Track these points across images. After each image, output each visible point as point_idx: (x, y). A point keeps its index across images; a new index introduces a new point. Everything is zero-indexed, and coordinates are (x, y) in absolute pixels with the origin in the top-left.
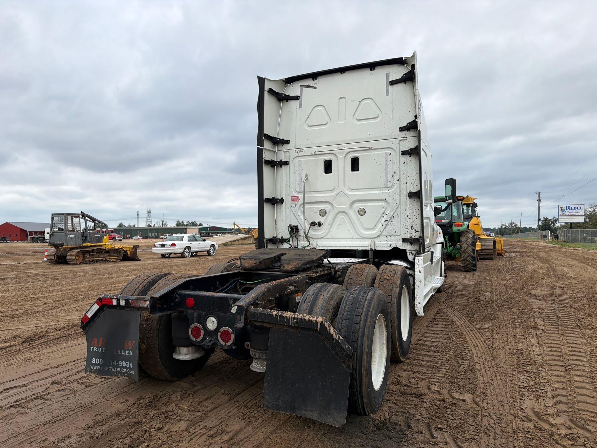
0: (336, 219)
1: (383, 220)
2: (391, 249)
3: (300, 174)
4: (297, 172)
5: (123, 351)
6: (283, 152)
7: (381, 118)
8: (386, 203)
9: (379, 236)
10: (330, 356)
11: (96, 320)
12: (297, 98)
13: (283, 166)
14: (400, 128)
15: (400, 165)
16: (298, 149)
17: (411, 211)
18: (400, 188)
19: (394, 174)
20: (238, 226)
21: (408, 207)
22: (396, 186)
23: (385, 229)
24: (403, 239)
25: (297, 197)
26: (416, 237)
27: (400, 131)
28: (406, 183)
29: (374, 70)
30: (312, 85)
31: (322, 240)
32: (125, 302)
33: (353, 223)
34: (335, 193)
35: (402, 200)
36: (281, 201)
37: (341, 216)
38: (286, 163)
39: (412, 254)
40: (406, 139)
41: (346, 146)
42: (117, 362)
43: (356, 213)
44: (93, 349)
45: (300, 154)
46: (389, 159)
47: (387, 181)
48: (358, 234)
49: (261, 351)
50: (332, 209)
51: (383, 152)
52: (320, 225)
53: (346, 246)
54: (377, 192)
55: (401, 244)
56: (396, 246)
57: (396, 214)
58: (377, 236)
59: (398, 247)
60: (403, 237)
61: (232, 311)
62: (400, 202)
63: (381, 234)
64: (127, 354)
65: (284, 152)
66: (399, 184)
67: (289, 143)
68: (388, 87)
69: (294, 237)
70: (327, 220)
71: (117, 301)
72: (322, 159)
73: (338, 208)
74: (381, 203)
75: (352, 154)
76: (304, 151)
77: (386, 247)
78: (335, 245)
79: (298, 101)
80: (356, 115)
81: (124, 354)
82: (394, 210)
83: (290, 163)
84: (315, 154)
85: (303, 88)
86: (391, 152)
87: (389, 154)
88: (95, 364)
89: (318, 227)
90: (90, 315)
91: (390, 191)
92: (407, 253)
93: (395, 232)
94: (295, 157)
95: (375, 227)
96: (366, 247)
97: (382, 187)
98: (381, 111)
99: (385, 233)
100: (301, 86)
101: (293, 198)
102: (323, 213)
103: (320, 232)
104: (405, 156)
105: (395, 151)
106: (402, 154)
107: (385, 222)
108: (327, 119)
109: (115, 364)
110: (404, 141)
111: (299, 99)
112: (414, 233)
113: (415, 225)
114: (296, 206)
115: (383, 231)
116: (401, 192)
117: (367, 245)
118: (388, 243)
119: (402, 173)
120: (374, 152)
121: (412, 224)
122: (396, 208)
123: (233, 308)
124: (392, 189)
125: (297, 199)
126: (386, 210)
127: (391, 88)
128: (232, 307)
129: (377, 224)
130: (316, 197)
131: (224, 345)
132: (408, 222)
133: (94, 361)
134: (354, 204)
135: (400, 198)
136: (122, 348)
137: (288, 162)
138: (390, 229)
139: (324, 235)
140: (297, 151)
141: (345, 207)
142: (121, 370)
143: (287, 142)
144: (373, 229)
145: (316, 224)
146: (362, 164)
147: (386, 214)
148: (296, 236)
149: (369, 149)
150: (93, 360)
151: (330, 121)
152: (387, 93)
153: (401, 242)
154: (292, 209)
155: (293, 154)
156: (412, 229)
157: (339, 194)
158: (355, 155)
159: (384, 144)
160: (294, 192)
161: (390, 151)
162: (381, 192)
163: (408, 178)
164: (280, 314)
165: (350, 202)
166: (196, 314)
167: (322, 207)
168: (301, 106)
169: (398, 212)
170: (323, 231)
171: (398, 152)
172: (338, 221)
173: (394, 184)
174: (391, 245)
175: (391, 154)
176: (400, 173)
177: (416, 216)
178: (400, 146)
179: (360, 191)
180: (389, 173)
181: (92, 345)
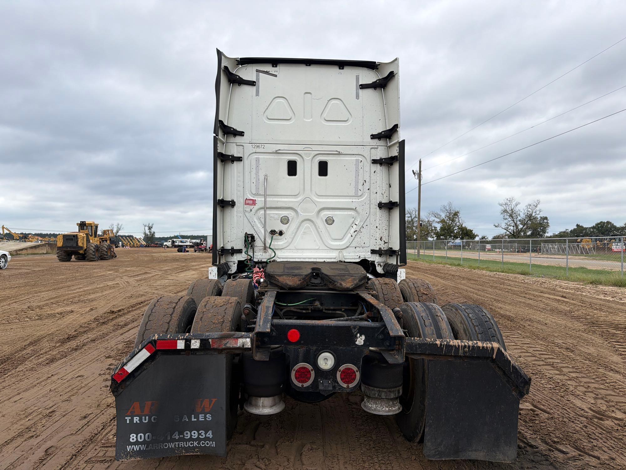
0: (301, 227)
1: (353, 230)
2: (359, 260)
3: (257, 173)
4: (254, 171)
5: (193, 416)
6: (235, 146)
7: (351, 122)
8: (356, 212)
9: (348, 247)
10: (501, 384)
11: (139, 375)
12: (252, 83)
13: (235, 163)
14: (371, 135)
15: (370, 174)
16: (256, 144)
17: (380, 221)
18: (370, 197)
19: (364, 183)
20: (9, 230)
21: (378, 218)
22: (366, 196)
23: (354, 240)
24: (371, 250)
25: (253, 200)
26: (385, 249)
27: (371, 138)
28: (376, 193)
29: (343, 69)
30: (272, 72)
31: (283, 251)
32: (201, 344)
33: (320, 233)
34: (299, 199)
35: (371, 211)
36: (232, 204)
37: (307, 224)
38: (239, 159)
39: (381, 266)
40: (377, 148)
41: (314, 148)
42: (181, 433)
43: (323, 222)
44: (132, 420)
45: (258, 150)
46: (360, 166)
47: (357, 189)
48: (325, 244)
49: (389, 390)
50: (295, 216)
51: (354, 158)
52: (281, 233)
53: (311, 258)
54: (347, 200)
55: (370, 256)
56: (365, 257)
57: (365, 224)
58: (346, 247)
59: (366, 259)
60: (372, 249)
61: (357, 343)
62: (370, 212)
63: (350, 245)
64: (200, 419)
65: (237, 145)
66: (369, 194)
67: (243, 135)
68: (358, 90)
69: (250, 248)
70: (289, 228)
71: (186, 342)
72: (286, 158)
73: (303, 215)
74: (350, 212)
75: (321, 157)
76: (263, 147)
77: (355, 259)
78: (297, 257)
79: (254, 88)
80: (325, 115)
81: (196, 420)
82: (364, 220)
83: (245, 159)
84: (276, 152)
85: (260, 74)
86: (361, 160)
87: (360, 161)
88: (137, 443)
89: (279, 236)
90: (130, 368)
91: (360, 200)
92: (375, 265)
93: (364, 243)
94: (251, 152)
95: (343, 237)
96: (333, 259)
97: (351, 195)
98: (351, 114)
99: (354, 244)
100: (257, 71)
101: (247, 202)
102: (285, 220)
103: (281, 242)
104: (375, 165)
105: (366, 159)
106: (372, 163)
107: (354, 232)
108: (291, 114)
109: (177, 437)
110: (375, 149)
111: (255, 85)
112: (383, 245)
113: (384, 236)
114: (251, 210)
115: (352, 242)
116: (371, 203)
117: (335, 257)
118: (357, 254)
119: (372, 182)
120: (344, 157)
121: (381, 235)
122: (366, 218)
123: (359, 339)
124: (363, 198)
125: (254, 202)
126: (355, 219)
127: (361, 91)
128: (357, 338)
129: (345, 234)
130: (278, 201)
131: (345, 387)
132: (378, 234)
133: (134, 438)
134: (321, 212)
135: (370, 208)
136: (192, 411)
137: (242, 157)
138: (359, 240)
139: (287, 245)
140: (253, 146)
141: (311, 215)
142: (189, 444)
143: (241, 134)
144: (341, 240)
145: (277, 233)
146: (330, 169)
147: (355, 224)
148: (252, 246)
149: (339, 154)
150: (132, 438)
151: (294, 117)
152: (357, 97)
153: (370, 254)
154: (246, 214)
155: (249, 149)
156: (381, 240)
157: (305, 200)
158: (323, 158)
159: (355, 150)
160: (250, 195)
161: (360, 158)
162: (351, 200)
163: (378, 188)
164: (445, 343)
165: (317, 209)
166: (302, 350)
167: (284, 214)
168: (257, 94)
169: (367, 222)
170: (285, 241)
171: (369, 161)
172: (303, 230)
173: (364, 194)
174: (360, 256)
175: (361, 161)
176: (370, 182)
177: (385, 227)
178: (371, 154)
179: (328, 198)
180: (359, 181)
181: (129, 413)
